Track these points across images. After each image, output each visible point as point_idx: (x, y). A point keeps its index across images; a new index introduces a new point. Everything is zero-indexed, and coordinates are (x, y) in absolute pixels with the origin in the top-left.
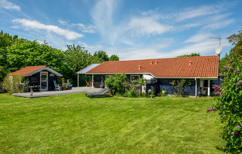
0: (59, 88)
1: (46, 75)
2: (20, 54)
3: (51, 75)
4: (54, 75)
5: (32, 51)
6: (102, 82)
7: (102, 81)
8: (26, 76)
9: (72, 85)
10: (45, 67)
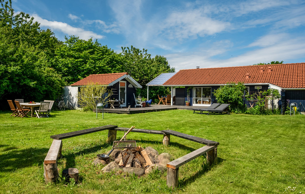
0: (141, 104)
1: (125, 88)
2: (76, 58)
3: (130, 86)
4: (133, 86)
5: (92, 53)
6: (188, 98)
7: (188, 96)
8: (108, 86)
9: (151, 101)
10: (126, 75)
